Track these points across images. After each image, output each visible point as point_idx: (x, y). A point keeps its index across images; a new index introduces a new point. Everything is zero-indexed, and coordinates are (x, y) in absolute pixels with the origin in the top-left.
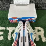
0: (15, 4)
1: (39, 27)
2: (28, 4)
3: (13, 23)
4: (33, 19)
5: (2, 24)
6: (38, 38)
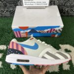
0: (24, 5)
1: (67, 44)
2: (46, 7)
3: (21, 38)
4: (56, 31)
6: (68, 64)
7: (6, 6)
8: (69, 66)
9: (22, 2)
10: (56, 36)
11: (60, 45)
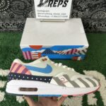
0: (37, 17)
1: (93, 70)
2: (66, 20)
5: (3, 62)
6: (94, 97)
7: (12, 17)
8: (96, 100)
9: (34, 12)
10: (79, 58)
11: (85, 71)
